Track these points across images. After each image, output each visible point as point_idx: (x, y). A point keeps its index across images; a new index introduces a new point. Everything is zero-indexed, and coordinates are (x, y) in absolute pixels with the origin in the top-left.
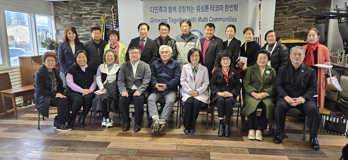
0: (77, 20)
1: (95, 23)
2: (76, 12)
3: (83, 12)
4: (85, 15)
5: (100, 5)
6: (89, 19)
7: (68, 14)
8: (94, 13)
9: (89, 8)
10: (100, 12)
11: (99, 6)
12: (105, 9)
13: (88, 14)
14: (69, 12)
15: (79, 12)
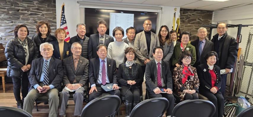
0: (14, 15)
1: (32, 18)
2: (13, 7)
3: (21, 8)
4: (22, 10)
5: (38, 3)
6: (26, 15)
7: (5, 9)
8: (31, 10)
9: (27, 5)
10: (38, 9)
11: (36, 4)
12: (43, 7)
13: (26, 10)
14: (6, 6)
15: (16, 8)
